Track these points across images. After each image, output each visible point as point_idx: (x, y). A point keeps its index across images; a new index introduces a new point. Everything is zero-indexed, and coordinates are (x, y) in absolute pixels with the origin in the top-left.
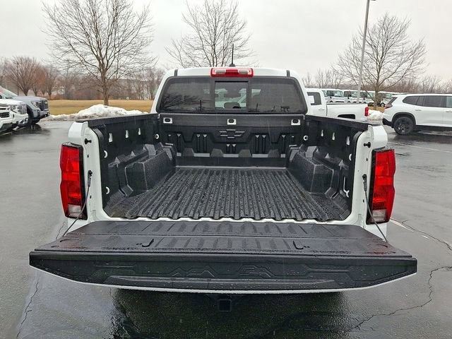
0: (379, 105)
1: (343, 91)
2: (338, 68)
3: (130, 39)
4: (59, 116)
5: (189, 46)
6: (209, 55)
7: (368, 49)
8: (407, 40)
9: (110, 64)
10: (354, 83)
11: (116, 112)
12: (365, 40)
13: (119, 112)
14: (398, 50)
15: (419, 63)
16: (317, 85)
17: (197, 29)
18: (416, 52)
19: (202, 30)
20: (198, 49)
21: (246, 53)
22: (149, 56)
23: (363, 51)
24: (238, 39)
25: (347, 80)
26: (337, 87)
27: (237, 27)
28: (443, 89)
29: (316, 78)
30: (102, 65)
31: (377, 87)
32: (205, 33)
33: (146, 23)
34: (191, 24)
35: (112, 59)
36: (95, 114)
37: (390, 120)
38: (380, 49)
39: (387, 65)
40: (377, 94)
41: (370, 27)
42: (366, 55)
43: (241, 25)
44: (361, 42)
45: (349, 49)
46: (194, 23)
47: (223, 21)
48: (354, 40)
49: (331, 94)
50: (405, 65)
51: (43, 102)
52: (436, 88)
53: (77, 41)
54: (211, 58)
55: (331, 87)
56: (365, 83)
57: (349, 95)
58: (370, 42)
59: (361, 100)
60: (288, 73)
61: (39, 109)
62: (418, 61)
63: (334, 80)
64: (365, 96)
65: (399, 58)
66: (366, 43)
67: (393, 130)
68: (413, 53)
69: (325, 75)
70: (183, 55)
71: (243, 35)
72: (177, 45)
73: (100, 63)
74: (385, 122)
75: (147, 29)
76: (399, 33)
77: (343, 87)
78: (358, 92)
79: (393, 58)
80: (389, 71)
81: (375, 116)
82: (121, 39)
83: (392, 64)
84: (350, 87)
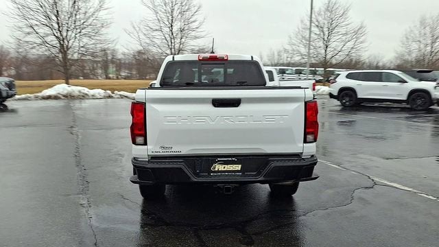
0: (328, 81)
1: (294, 69)
2: (288, 47)
3: (90, 21)
4: (23, 96)
5: (148, 28)
6: (167, 36)
7: (315, 30)
8: (350, 21)
9: (70, 44)
10: (303, 61)
11: (80, 92)
12: (311, 21)
13: (83, 91)
14: (343, 31)
15: (362, 42)
16: (269, 63)
17: (155, 11)
18: (358, 32)
19: (160, 12)
20: (156, 30)
21: (203, 34)
22: (109, 36)
23: (310, 32)
24: (194, 22)
25: (297, 59)
26: (288, 65)
27: (193, 10)
28: (388, 65)
29: (268, 56)
30: (62, 46)
31: (325, 64)
32: (163, 15)
33: (105, 6)
34: (149, 7)
35: (73, 40)
36: (59, 94)
37: (336, 94)
38: (325, 29)
39: (333, 45)
40: (325, 71)
41: (316, 9)
42: (313, 35)
43: (196, 8)
44: (308, 23)
45: (297, 30)
46: (151, 6)
47: (179, 4)
48: (302, 21)
49: (282, 72)
50: (350, 44)
51: (11, 82)
52: (380, 64)
53: (38, 23)
54: (169, 39)
55: (283, 65)
56: (314, 62)
57: (299, 72)
58: (317, 23)
59: (311, 76)
60: (252, 57)
61: (7, 89)
62: (361, 40)
63: (285, 58)
64: (314, 73)
65: (344, 38)
66: (313, 24)
67: (339, 103)
68: (356, 32)
69: (276, 54)
70: (142, 36)
71: (199, 17)
72: (136, 26)
73: (60, 44)
74: (331, 96)
75: (106, 11)
76: (342, 15)
77: (293, 65)
78: (307, 69)
79: (338, 37)
80: (335, 50)
81: (324, 91)
82: (82, 21)
83: (338, 44)
84: (301, 65)
